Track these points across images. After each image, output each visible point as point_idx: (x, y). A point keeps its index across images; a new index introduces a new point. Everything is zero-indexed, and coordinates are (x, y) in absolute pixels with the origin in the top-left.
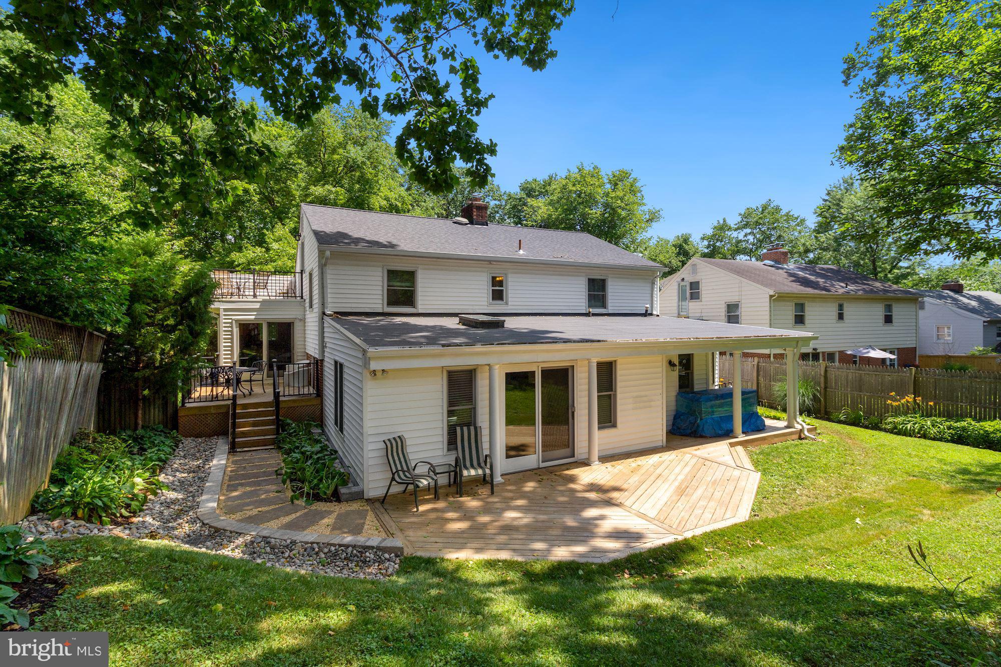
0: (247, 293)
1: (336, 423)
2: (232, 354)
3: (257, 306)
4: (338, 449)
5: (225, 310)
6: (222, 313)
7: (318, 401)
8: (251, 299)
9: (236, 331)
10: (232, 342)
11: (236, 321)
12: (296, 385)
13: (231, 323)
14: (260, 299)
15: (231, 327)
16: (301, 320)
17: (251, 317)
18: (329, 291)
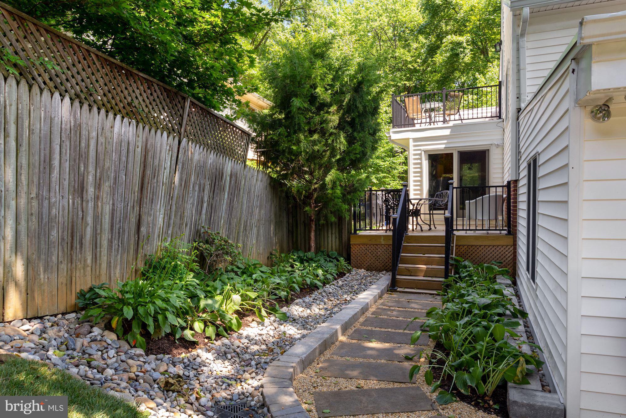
0: (437, 119)
1: (528, 269)
2: (421, 190)
3: (447, 132)
4: (528, 310)
5: (415, 140)
6: (411, 143)
7: (510, 240)
8: (440, 125)
9: (426, 164)
10: (421, 177)
11: (425, 151)
12: (479, 217)
13: (420, 154)
14: (451, 124)
15: (421, 159)
16: (497, 146)
17: (439, 147)
18: (528, 75)
